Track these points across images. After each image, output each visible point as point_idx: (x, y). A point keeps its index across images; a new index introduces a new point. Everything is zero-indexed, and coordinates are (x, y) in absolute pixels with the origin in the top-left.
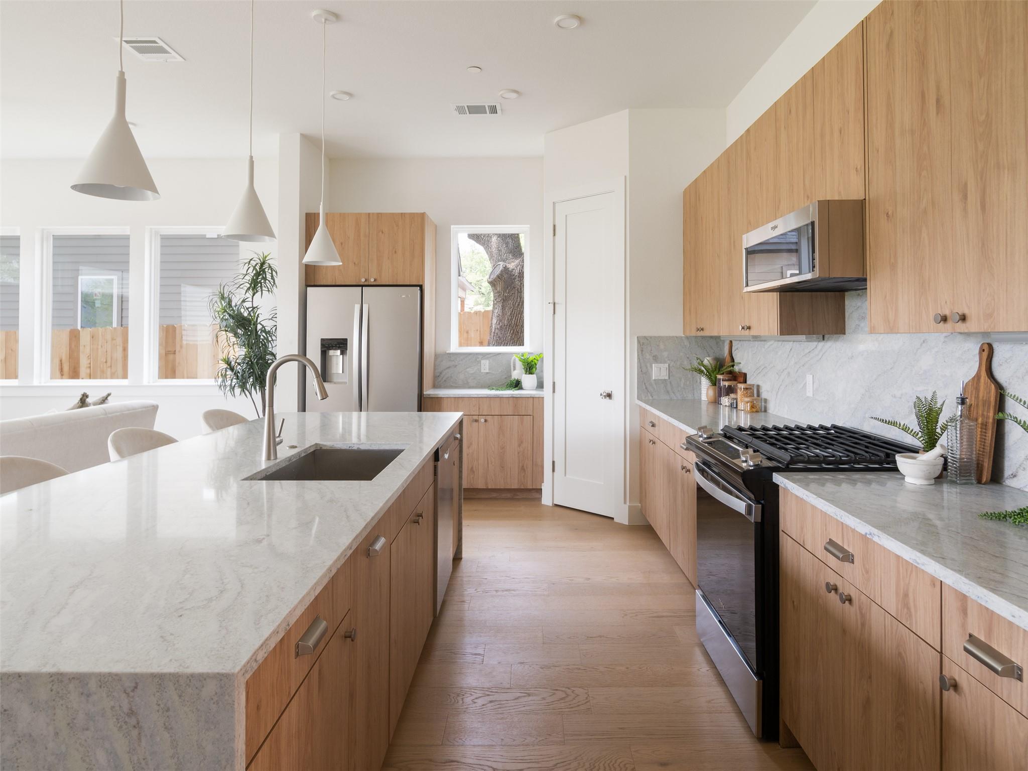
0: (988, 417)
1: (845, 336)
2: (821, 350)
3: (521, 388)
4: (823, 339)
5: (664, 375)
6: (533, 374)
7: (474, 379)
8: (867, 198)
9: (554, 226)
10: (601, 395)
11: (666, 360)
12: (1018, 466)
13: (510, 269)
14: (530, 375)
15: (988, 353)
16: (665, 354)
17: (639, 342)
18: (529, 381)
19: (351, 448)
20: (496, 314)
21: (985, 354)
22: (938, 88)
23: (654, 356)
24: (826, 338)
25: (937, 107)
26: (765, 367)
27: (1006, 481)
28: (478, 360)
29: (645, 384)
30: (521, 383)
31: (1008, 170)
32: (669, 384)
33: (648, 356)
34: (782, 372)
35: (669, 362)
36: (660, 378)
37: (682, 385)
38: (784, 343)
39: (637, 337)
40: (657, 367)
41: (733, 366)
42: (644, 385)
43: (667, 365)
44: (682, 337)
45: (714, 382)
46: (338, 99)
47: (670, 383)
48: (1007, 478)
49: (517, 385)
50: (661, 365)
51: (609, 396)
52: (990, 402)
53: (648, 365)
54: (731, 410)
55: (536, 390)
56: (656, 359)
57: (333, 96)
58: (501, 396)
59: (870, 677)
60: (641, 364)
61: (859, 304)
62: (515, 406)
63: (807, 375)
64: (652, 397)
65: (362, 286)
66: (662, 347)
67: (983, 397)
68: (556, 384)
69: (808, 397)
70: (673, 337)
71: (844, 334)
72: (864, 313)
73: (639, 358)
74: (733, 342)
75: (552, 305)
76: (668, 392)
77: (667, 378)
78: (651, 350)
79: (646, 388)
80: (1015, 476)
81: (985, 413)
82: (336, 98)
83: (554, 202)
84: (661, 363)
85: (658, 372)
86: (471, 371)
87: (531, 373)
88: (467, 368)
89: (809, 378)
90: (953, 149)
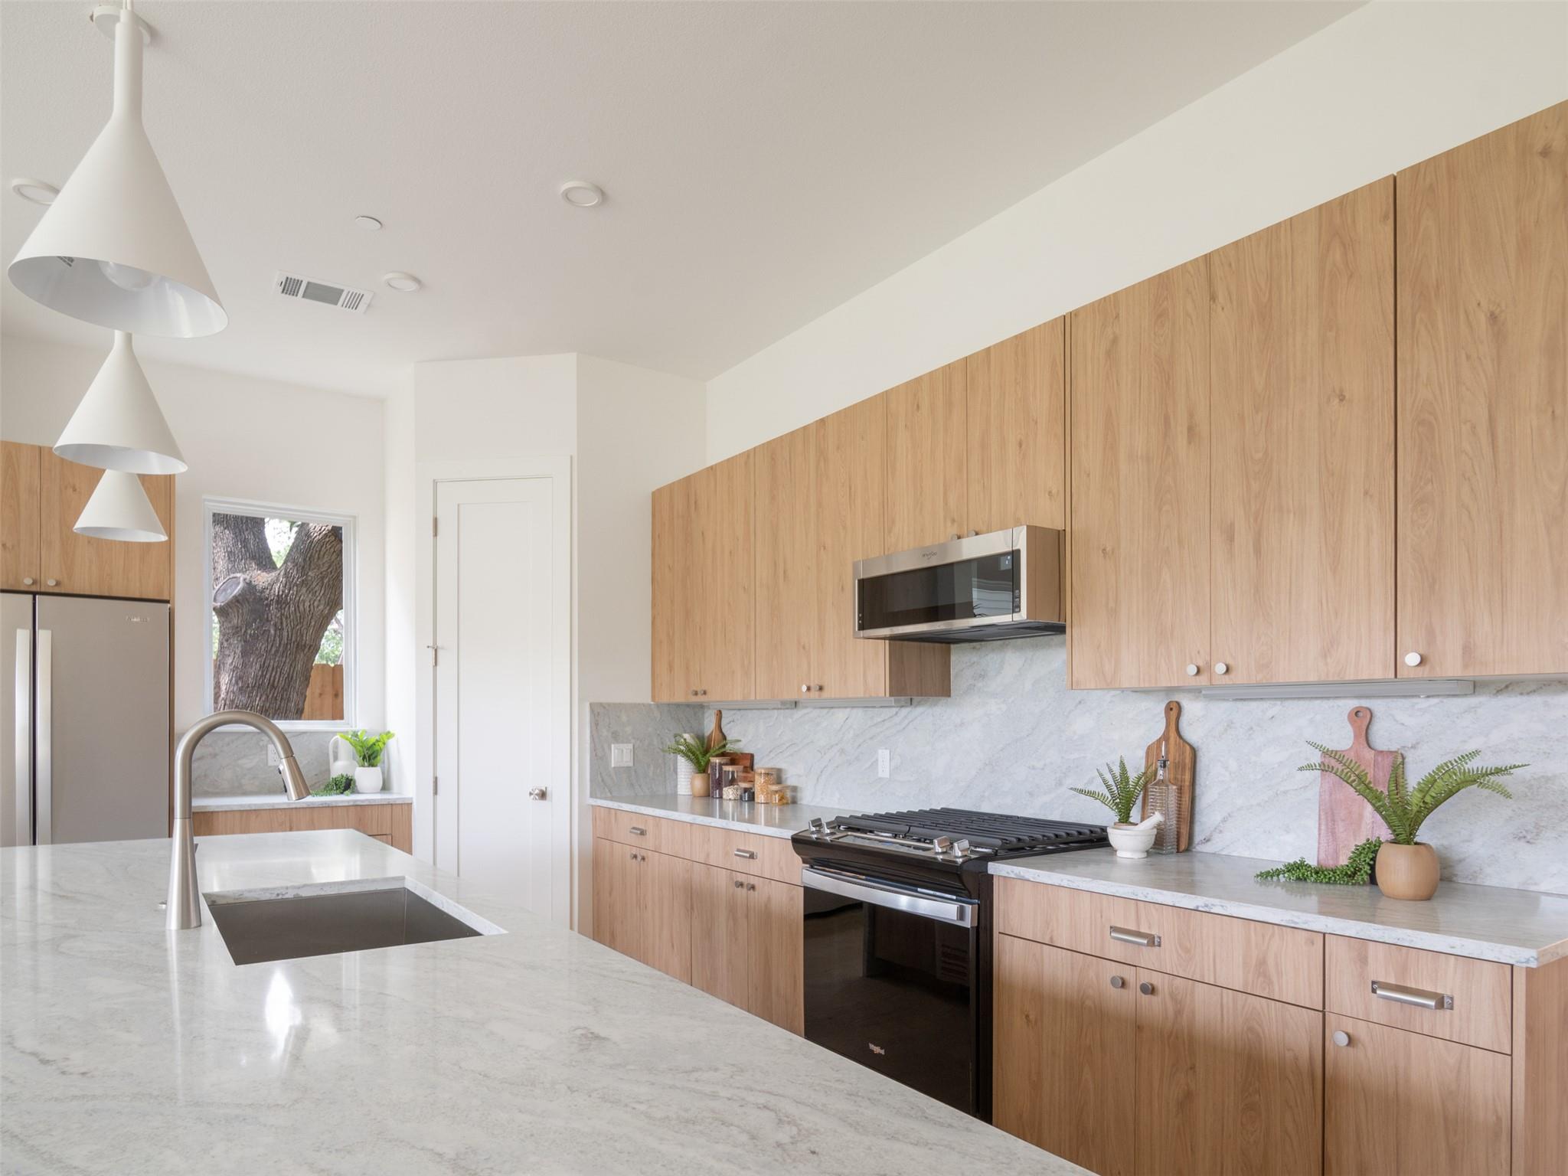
0: (1183, 781)
1: (949, 699)
2: (905, 717)
3: (355, 791)
4: (911, 704)
5: (627, 760)
6: (376, 766)
7: (254, 778)
8: (1068, 530)
9: (436, 521)
10: (531, 794)
11: (630, 738)
12: (1212, 829)
13: (259, 588)
14: (371, 768)
15: (1174, 711)
16: (629, 729)
17: (592, 711)
18: (367, 779)
19: (280, 897)
20: (228, 666)
21: (1174, 714)
22: (1191, 415)
23: (613, 733)
24: (914, 702)
25: (1188, 436)
26: (794, 744)
27: (1197, 847)
28: (261, 744)
29: (601, 773)
30: (355, 782)
31: (1294, 514)
32: (633, 773)
33: (605, 733)
34: (829, 749)
35: (633, 741)
36: (622, 765)
37: (651, 774)
38: (832, 710)
39: (591, 704)
40: (618, 749)
41: (724, 746)
42: (599, 776)
43: (630, 746)
44: (650, 705)
45: (702, 768)
46: (27, 198)
47: (636, 772)
48: (1198, 844)
49: (347, 785)
50: (621, 746)
51: (543, 795)
52: (1185, 765)
53: (606, 746)
54: (741, 804)
55: (380, 793)
56: (616, 737)
57: (18, 190)
58: (334, 804)
59: (1193, 1068)
60: (595, 746)
61: (975, 659)
62: (360, 820)
63: (880, 751)
64: (611, 793)
65: (34, 594)
66: (624, 718)
67: (1175, 759)
68: (438, 779)
69: (880, 778)
70: (639, 704)
71: (949, 696)
72: (983, 670)
73: (592, 736)
74: (723, 712)
75: (431, 652)
76: (632, 785)
77: (631, 764)
78: (610, 724)
79: (603, 780)
80: (1208, 840)
81: (1179, 777)
82: (22, 195)
83: (434, 480)
84: (623, 742)
85: (620, 755)
86: (247, 763)
87: (372, 765)
88: (239, 759)
89: (883, 755)
90: (1213, 485)
